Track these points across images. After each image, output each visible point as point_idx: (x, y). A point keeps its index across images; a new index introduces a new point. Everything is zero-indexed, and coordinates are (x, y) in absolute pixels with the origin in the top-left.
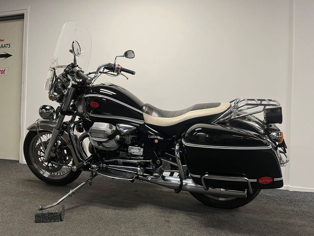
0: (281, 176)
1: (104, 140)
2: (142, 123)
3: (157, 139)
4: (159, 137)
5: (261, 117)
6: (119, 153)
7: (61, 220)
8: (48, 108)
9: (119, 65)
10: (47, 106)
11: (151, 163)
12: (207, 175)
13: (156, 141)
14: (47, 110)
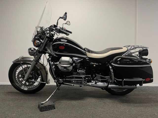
0: (153, 78)
1: (68, 66)
2: (85, 57)
3: (95, 64)
4: (96, 64)
5: (138, 53)
6: (73, 73)
7: (55, 109)
8: (32, 49)
9: (65, 28)
10: (31, 48)
11: (90, 77)
12: (125, 79)
13: (95, 66)
14: (32, 50)
